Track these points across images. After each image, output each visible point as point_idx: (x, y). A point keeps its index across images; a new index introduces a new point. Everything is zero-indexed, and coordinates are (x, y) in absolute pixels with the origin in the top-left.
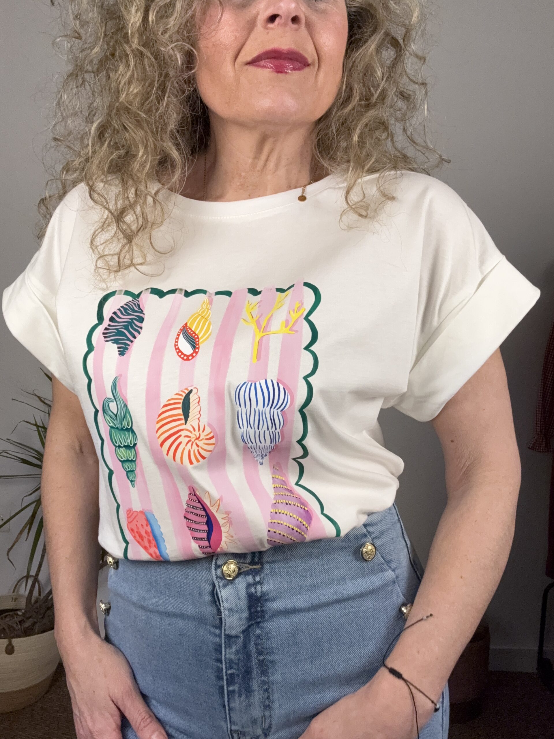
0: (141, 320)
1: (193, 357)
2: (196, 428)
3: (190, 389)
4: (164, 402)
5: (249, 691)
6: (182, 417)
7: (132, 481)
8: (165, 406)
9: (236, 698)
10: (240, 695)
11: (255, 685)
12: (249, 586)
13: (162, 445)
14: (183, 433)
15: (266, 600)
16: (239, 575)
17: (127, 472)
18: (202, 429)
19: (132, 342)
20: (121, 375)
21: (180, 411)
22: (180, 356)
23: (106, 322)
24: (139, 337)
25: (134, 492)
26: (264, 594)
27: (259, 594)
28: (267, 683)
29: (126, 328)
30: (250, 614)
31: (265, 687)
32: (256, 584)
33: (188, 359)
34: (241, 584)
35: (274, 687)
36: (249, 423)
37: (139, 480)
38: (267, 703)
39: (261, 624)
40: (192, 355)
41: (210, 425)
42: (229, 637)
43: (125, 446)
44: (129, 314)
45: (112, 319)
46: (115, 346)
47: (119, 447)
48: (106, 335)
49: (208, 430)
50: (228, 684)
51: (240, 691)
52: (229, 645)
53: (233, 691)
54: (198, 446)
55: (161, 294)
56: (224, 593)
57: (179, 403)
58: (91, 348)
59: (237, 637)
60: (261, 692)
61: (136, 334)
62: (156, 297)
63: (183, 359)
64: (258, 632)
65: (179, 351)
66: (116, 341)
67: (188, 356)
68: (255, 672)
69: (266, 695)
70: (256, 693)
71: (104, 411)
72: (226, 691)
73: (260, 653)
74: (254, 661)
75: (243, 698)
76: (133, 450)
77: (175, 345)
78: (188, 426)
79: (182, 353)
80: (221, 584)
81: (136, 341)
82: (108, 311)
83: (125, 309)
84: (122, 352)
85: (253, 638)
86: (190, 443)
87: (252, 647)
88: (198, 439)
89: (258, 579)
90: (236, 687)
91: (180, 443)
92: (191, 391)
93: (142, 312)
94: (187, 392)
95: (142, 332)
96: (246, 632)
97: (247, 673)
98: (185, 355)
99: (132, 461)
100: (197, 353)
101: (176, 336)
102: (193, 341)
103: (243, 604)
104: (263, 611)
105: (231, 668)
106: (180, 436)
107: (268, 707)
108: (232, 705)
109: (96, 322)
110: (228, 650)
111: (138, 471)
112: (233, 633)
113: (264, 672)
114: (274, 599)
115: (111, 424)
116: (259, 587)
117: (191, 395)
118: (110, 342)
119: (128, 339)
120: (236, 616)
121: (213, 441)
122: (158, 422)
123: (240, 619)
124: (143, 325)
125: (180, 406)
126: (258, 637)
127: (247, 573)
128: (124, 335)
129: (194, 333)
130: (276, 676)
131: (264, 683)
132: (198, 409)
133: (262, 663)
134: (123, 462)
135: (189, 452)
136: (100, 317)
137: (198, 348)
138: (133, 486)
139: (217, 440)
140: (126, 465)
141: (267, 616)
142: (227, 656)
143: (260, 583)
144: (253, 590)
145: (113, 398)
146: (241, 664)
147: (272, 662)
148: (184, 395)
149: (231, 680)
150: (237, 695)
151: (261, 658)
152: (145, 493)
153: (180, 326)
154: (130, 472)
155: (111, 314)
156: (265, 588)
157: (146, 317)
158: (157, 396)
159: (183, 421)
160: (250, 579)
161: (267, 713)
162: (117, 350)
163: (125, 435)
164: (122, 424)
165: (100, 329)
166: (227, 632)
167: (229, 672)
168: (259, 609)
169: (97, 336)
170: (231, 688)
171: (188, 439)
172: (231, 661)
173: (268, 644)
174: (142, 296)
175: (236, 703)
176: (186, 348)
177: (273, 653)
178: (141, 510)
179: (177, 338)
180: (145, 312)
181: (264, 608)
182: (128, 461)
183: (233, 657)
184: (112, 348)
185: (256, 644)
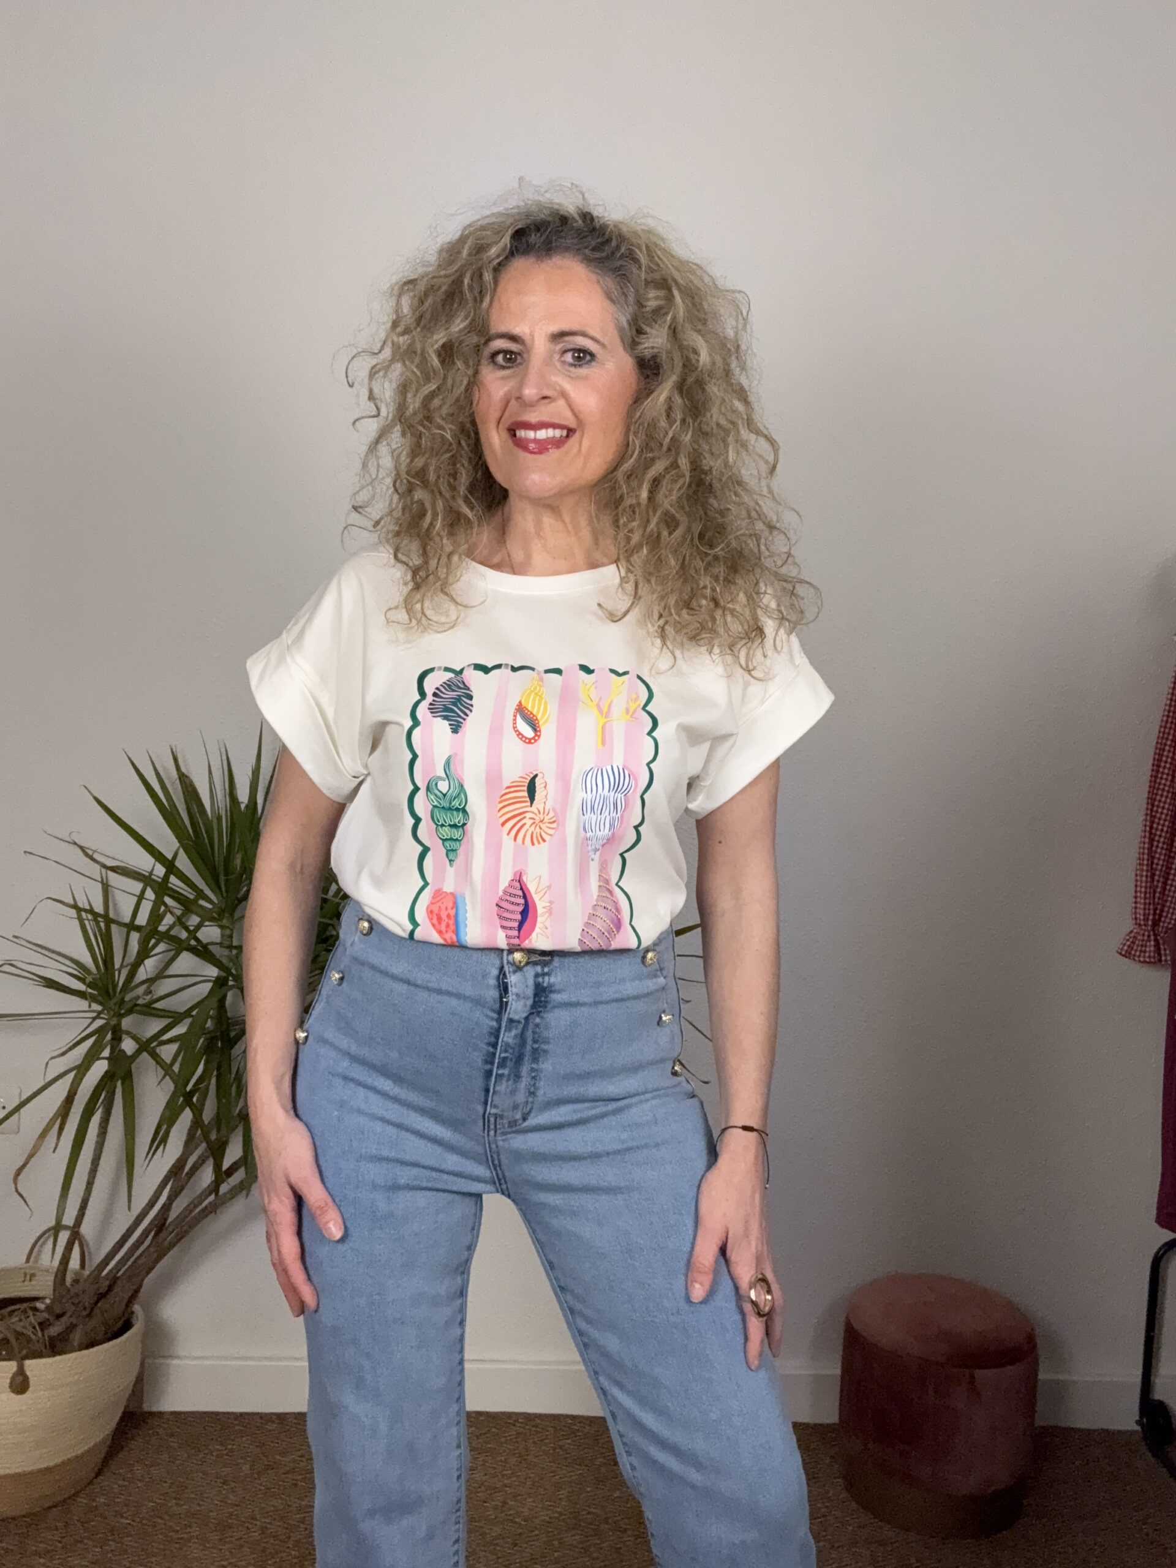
0: (470, 698)
1: (536, 741)
2: (542, 812)
3: (535, 773)
4: (506, 783)
5: (518, 1077)
6: (528, 799)
7: (450, 861)
8: (508, 787)
9: (504, 1082)
10: (508, 1080)
11: (524, 1070)
12: (537, 975)
13: (503, 824)
14: (528, 815)
15: (551, 992)
16: (527, 963)
17: (448, 851)
18: (546, 812)
19: (464, 719)
20: (456, 754)
21: (526, 794)
22: (521, 739)
23: (430, 698)
24: (472, 716)
25: (451, 872)
26: (551, 985)
27: (545, 985)
28: (537, 1070)
29: (454, 704)
30: (534, 1002)
31: (533, 1074)
32: (544, 974)
33: (530, 743)
34: (530, 972)
35: (542, 1075)
36: (592, 808)
37: (460, 860)
38: (532, 1089)
39: (542, 1014)
40: (533, 738)
41: (554, 810)
42: (511, 1021)
43: (450, 826)
44: (453, 691)
45: (435, 695)
46: (446, 723)
47: (442, 825)
48: (432, 709)
49: (552, 814)
50: (498, 1067)
51: (509, 1075)
52: (509, 1029)
53: (502, 1075)
54: (541, 828)
55: (486, 670)
56: (513, 979)
57: (524, 786)
58: (416, 722)
59: (519, 1022)
60: (529, 1079)
61: (467, 711)
62: (481, 673)
63: (525, 742)
64: (538, 1020)
65: (519, 734)
66: (446, 718)
67: (530, 740)
68: (527, 1058)
69: (532, 1083)
70: (524, 1079)
71: (428, 789)
72: (494, 1074)
73: (535, 1041)
74: (528, 1048)
75: (510, 1082)
76: (461, 829)
77: (514, 728)
78: (533, 809)
79: (523, 736)
80: (511, 970)
81: (469, 719)
82: (430, 686)
83: (449, 686)
84: (456, 729)
85: (531, 1026)
86: (534, 826)
87: (529, 1034)
88: (542, 821)
89: (546, 970)
90: (506, 1072)
91: (524, 824)
92: (536, 776)
93: (468, 689)
94: (532, 776)
95: (474, 709)
96: (526, 1019)
97: (519, 1060)
98: (526, 738)
99: (457, 840)
100: (539, 736)
101: (512, 717)
102: (533, 724)
103: (530, 992)
104: (546, 1002)
105: (506, 1051)
106: (525, 818)
107: (532, 1094)
108: (497, 1088)
109: (418, 697)
110: (507, 1034)
111: (461, 852)
112: (516, 1017)
113: (535, 1060)
114: (559, 992)
115: (436, 803)
116: (546, 978)
117: (537, 780)
118: (439, 719)
119: (459, 716)
120: (522, 1003)
121: (554, 825)
122: (500, 802)
123: (525, 1005)
124: (473, 702)
125: (525, 788)
126: (537, 1025)
127: (535, 963)
128: (453, 711)
129: (532, 713)
130: (546, 1066)
131: (533, 1070)
132: (545, 793)
133: (535, 1051)
134: (444, 840)
135: (532, 833)
136: (422, 694)
137: (540, 731)
138: (451, 865)
139: (558, 825)
140: (447, 844)
141: (549, 1006)
142: (505, 1039)
143: (548, 974)
144: (540, 980)
145: (444, 776)
146: (517, 1050)
147: (545, 1051)
148: (529, 779)
149: (503, 1064)
150: (505, 1079)
151: (536, 1046)
152: (466, 874)
153: (514, 706)
154: (449, 851)
155: (433, 690)
156: (552, 980)
157: (474, 694)
158: (500, 778)
159: (529, 804)
160: (539, 969)
161: (530, 1099)
162: (449, 727)
163: (453, 815)
164: (450, 803)
165: (424, 705)
166: (511, 1016)
167: (503, 1055)
168: (543, 999)
169: (422, 711)
170: (500, 1072)
171: (532, 821)
172: (507, 1045)
173: (545, 1034)
174: (465, 672)
175: (502, 1087)
176: (528, 732)
177: (549, 1043)
178: (452, 891)
179: (515, 720)
180: (471, 688)
181: (548, 999)
182: (451, 839)
183: (510, 1041)
184: (442, 726)
185: (534, 1032)
